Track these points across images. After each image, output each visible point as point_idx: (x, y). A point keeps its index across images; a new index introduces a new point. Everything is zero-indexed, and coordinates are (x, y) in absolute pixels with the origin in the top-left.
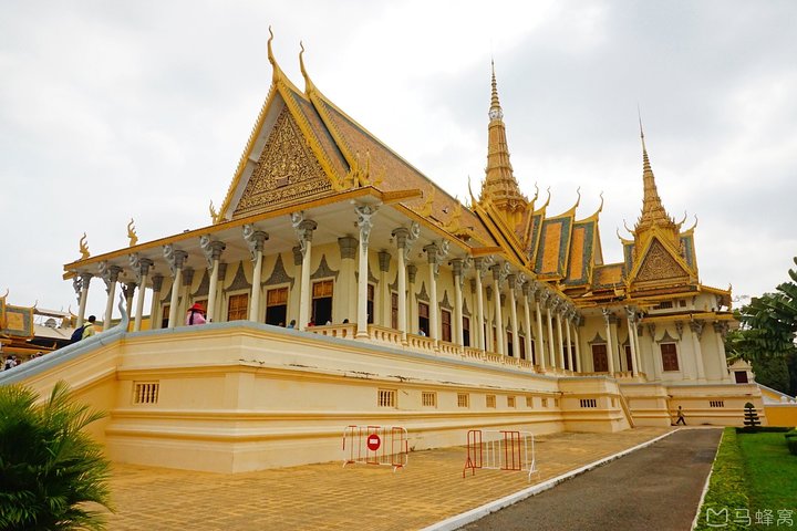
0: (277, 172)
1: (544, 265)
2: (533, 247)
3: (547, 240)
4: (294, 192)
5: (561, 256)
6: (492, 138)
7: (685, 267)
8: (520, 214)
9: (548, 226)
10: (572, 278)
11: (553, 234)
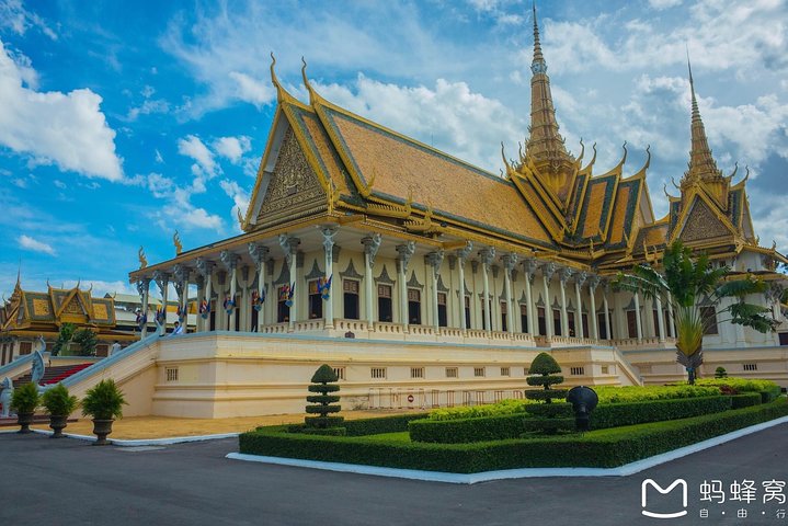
0: (288, 181)
1: (586, 229)
2: (576, 210)
3: (591, 202)
4: (301, 199)
5: (603, 220)
6: (535, 94)
7: (729, 225)
8: (565, 175)
9: (594, 187)
10: (612, 242)
11: (598, 193)
